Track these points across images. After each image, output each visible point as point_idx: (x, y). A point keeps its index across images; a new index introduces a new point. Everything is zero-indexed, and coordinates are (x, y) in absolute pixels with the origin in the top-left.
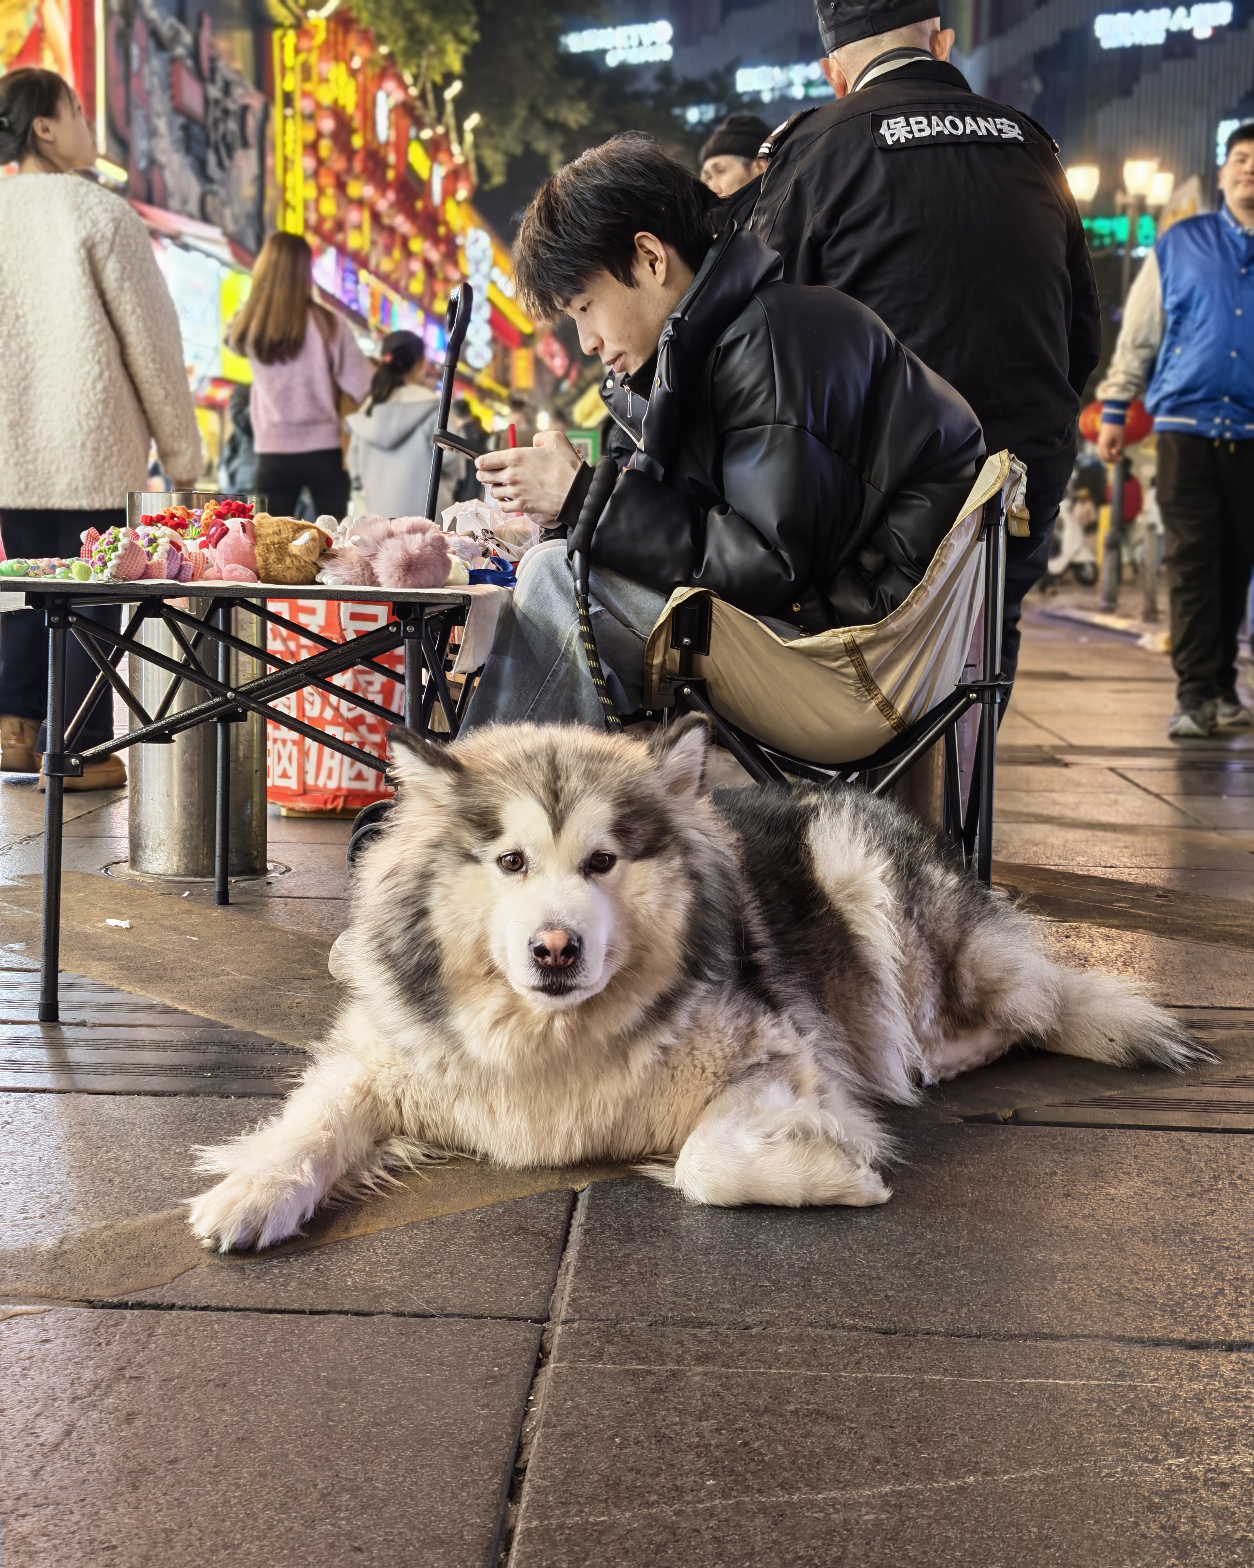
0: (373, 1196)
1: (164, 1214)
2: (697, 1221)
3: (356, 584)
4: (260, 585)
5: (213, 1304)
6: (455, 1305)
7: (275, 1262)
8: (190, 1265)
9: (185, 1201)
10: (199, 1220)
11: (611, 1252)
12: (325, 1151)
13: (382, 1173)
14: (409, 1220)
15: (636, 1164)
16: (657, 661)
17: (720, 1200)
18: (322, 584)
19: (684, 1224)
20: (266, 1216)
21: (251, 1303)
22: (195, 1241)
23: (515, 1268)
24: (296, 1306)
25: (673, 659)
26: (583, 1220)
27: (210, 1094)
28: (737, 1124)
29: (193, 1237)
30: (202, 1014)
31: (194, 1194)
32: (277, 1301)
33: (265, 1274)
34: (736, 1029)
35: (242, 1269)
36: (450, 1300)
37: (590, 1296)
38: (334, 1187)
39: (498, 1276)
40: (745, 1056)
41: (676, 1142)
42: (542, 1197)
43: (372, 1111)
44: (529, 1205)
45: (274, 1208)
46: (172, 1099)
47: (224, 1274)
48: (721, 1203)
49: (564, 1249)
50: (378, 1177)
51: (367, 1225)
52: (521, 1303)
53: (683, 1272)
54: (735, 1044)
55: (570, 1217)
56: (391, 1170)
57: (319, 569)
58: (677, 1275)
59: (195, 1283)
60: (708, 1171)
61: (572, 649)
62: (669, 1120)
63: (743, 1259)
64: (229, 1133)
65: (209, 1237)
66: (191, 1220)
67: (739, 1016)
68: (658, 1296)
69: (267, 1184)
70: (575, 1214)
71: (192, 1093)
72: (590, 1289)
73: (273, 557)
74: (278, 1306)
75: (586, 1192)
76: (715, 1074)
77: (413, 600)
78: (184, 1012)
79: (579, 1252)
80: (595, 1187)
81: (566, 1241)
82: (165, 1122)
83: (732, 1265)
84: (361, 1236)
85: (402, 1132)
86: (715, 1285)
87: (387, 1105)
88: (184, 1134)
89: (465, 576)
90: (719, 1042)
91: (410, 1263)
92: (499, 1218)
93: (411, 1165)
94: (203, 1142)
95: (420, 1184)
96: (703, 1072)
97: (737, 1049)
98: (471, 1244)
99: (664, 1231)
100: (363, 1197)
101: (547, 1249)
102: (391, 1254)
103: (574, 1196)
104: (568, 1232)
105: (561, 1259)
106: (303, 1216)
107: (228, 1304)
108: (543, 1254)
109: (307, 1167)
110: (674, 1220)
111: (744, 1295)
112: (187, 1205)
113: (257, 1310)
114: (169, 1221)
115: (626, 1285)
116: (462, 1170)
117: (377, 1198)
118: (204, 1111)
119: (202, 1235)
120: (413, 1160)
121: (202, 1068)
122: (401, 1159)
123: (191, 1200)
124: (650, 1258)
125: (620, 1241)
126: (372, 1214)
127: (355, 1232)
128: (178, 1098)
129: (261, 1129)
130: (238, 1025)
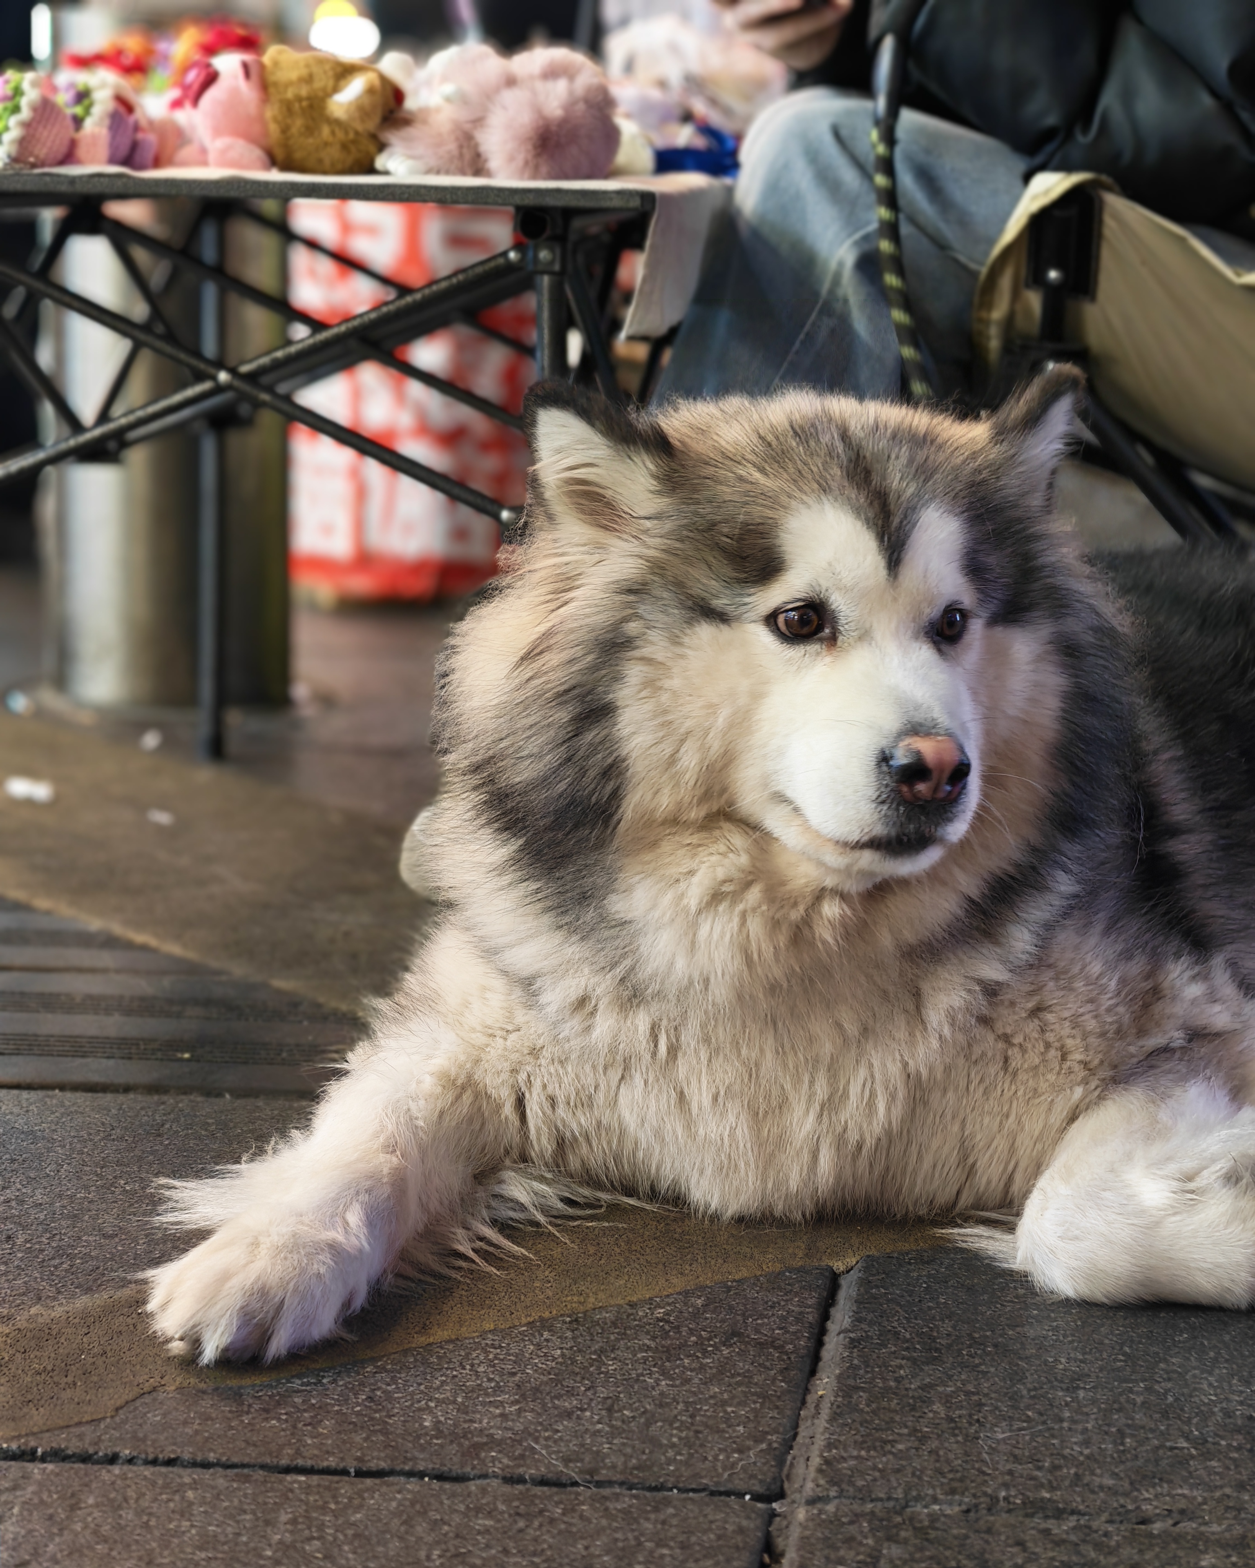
0: (472, 1271)
1: (101, 1298)
2: (1056, 1329)
3: (448, 172)
4: (276, 176)
5: (186, 1456)
6: (614, 1467)
7: (296, 1384)
8: (147, 1387)
9: (140, 1275)
10: (164, 1306)
11: (898, 1380)
12: (387, 1190)
13: (489, 1232)
14: (535, 1316)
15: (943, 1225)
16: (998, 313)
17: (1097, 1292)
18: (386, 173)
19: (1031, 1333)
20: (282, 1302)
21: (251, 1455)
22: (158, 1343)
23: (724, 1403)
24: (331, 1462)
25: (1028, 312)
26: (847, 1322)
27: (185, 1090)
28: (1129, 1157)
29: (154, 1336)
30: (174, 949)
31: (157, 1262)
32: (298, 1453)
33: (278, 1404)
34: (1123, 981)
35: (237, 1396)
36: (607, 1456)
37: (857, 1458)
38: (404, 1256)
39: (692, 1416)
40: (1142, 1032)
41: (1015, 1188)
42: (774, 1281)
43: (471, 1120)
44: (751, 1294)
45: (296, 1290)
46: (121, 1098)
47: (206, 1403)
48: (1100, 1297)
49: (813, 1372)
50: (482, 1239)
51: (461, 1322)
52: (733, 1465)
53: (1029, 1420)
54: (1121, 1009)
55: (825, 1317)
56: (504, 1227)
57: (382, 147)
58: (1017, 1425)
59: (155, 1417)
60: (1076, 1238)
61: (840, 292)
62: (1001, 1144)
63: (1139, 1400)
64: (220, 1158)
65: (181, 1339)
66: (151, 1307)
67: (1130, 958)
68: (983, 1461)
69: (284, 1246)
70: (833, 1311)
71: (154, 1089)
72: (860, 1445)
73: (298, 123)
74: (300, 1462)
75: (854, 1275)
76: (1085, 1064)
77: (550, 202)
78: (144, 948)
79: (839, 1378)
80: (869, 1264)
81: (816, 1358)
82: (107, 1137)
83: (1119, 1410)
84: (450, 1341)
85: (524, 1158)
86: (1086, 1443)
87: (499, 1107)
88: (140, 1159)
89: (647, 159)
90: (1091, 1001)
91: (536, 1390)
92: (696, 1315)
93: (540, 1218)
94: (175, 1174)
95: (557, 1252)
96: (1064, 1058)
97: (1126, 1019)
98: (645, 1359)
99: (995, 1346)
100: (454, 1274)
101: (781, 1371)
102: (502, 1375)
103: (834, 1281)
104: (820, 1344)
105: (807, 1391)
106: (347, 1304)
107: (212, 1457)
108: (774, 1379)
109: (355, 1217)
110: (1013, 1327)
111: (1140, 1463)
112: (145, 1282)
113: (263, 1467)
114: (111, 1310)
115: (923, 1439)
116: (632, 1230)
117: (476, 1275)
118: (176, 1120)
119: (170, 1333)
120: (545, 1210)
121: (173, 1045)
122: (522, 1207)
123: (150, 1273)
124: (968, 1393)
125: (914, 1361)
126: (471, 1304)
127: (440, 1334)
128: (131, 1096)
129: (275, 1151)
130: (239, 970)
